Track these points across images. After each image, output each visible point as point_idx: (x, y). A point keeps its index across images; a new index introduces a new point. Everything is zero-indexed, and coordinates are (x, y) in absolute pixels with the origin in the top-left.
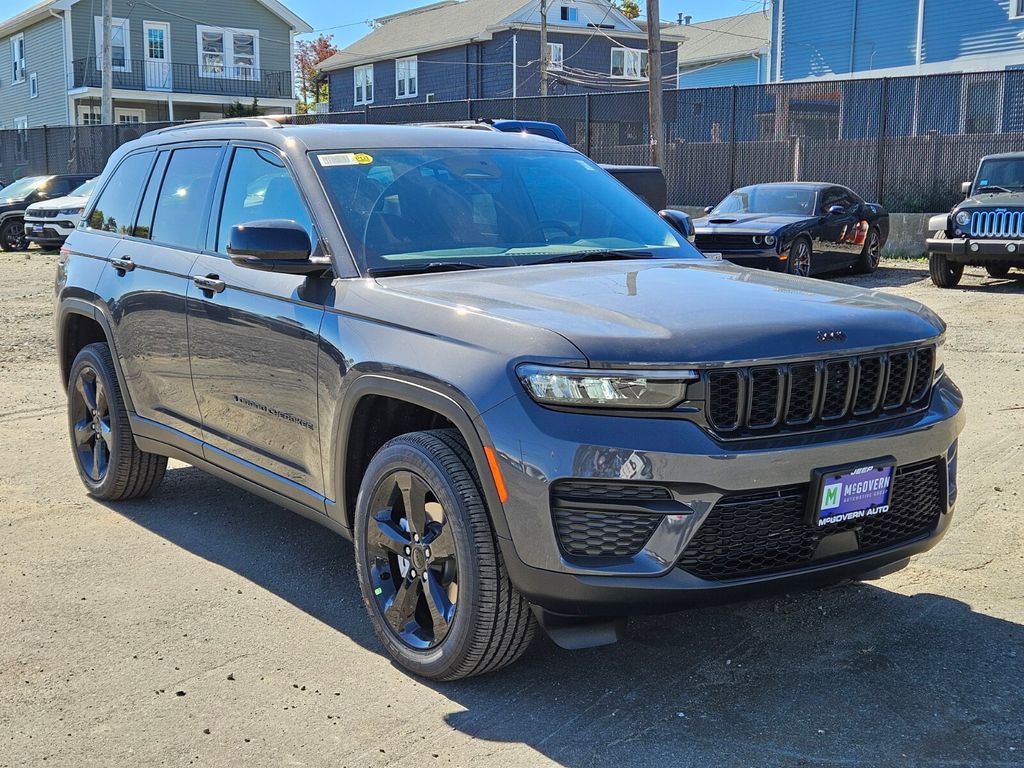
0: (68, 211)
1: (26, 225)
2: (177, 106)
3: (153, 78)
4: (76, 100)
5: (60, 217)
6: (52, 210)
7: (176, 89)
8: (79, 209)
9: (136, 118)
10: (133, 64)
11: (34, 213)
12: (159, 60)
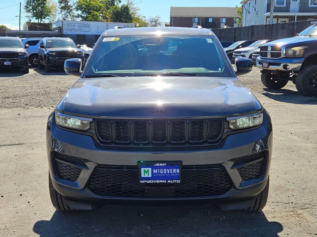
0: (245, 52)
1: (233, 56)
2: (298, 17)
3: (293, 8)
4: (266, 17)
5: (242, 54)
6: (240, 52)
7: (300, 11)
8: (248, 51)
9: (285, 21)
10: (286, 4)
11: (235, 52)
12: (295, 2)
